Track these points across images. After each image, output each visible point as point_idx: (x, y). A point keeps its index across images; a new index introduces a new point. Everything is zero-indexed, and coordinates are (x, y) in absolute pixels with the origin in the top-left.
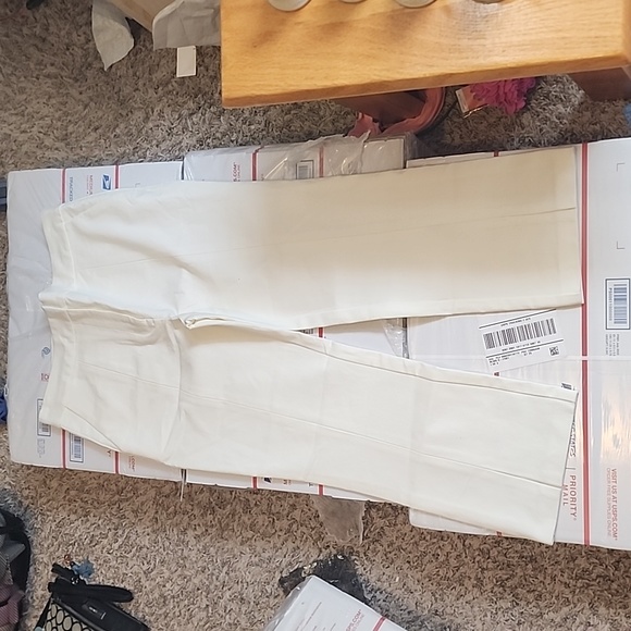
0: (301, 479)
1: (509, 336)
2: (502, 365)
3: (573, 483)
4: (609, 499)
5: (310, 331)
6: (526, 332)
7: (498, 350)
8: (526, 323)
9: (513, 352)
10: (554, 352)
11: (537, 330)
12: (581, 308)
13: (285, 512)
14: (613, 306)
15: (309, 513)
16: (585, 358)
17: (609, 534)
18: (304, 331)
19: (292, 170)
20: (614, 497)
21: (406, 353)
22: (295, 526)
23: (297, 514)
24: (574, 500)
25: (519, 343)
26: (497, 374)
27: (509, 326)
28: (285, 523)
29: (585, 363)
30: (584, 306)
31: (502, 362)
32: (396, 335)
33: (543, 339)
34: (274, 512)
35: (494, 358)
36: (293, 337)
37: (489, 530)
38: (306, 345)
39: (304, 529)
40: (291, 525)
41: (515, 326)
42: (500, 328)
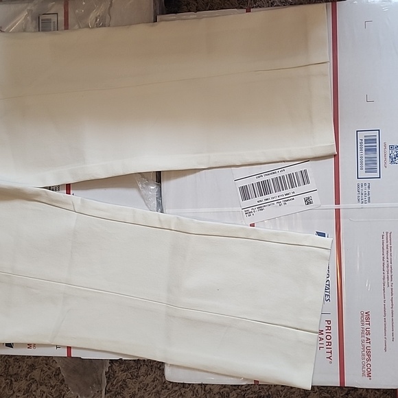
0: (47, 341)
1: (264, 188)
2: (258, 216)
3: (329, 328)
4: (363, 341)
5: (56, 188)
6: (280, 184)
7: (253, 201)
8: (280, 174)
9: (269, 203)
10: (308, 201)
11: (292, 181)
12: (333, 159)
13: (24, 373)
14: (364, 156)
15: (49, 372)
16: (337, 207)
17: (363, 375)
18: (49, 188)
19: (35, 23)
20: (368, 339)
21: (160, 207)
22: (34, 386)
23: (36, 374)
24: (329, 344)
25: (274, 195)
26: (252, 225)
27: (264, 178)
28: (23, 384)
29: (338, 212)
30: (336, 156)
31: (257, 213)
32: (150, 190)
33: (297, 190)
34: (11, 373)
35: (250, 210)
36: (37, 195)
37: (245, 379)
38: (52, 203)
39: (43, 388)
40: (29, 386)
41: (270, 177)
42: (255, 180)
